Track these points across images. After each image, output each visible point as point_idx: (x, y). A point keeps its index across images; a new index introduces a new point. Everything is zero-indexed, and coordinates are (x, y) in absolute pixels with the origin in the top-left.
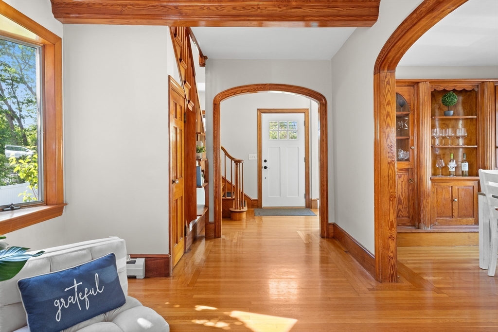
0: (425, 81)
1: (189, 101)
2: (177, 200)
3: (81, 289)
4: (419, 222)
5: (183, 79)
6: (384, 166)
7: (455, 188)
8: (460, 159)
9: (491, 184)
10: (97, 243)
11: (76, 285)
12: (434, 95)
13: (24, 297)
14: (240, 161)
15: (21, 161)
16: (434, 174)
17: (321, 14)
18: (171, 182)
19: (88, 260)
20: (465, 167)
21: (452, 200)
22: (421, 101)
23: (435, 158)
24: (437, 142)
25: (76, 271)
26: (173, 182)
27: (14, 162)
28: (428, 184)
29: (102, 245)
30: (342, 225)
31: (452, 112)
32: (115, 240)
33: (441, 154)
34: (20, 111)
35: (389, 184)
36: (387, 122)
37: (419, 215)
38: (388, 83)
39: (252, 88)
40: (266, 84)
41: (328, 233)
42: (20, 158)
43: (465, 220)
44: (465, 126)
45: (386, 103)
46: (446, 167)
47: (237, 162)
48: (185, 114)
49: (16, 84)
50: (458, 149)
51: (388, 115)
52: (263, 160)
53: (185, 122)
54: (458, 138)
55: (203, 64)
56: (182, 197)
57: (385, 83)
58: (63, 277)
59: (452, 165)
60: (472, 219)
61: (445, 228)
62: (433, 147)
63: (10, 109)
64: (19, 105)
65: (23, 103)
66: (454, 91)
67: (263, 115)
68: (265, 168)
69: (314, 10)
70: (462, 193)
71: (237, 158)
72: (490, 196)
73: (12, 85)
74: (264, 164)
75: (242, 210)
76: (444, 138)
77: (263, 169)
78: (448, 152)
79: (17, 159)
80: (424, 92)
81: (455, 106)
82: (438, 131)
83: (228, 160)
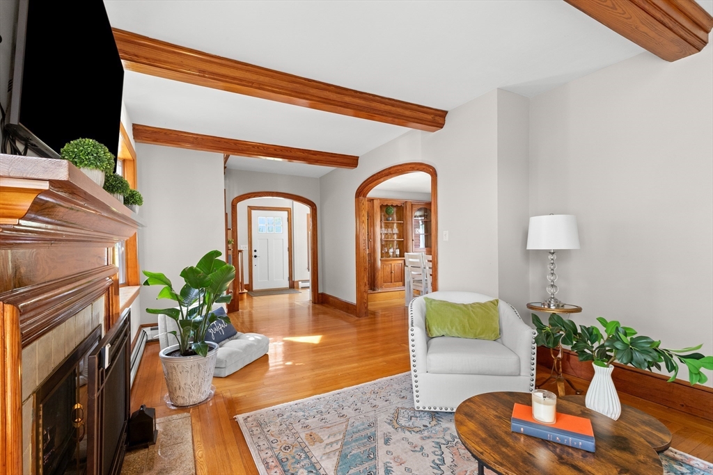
0: (377, 199)
4: (374, 286)
6: (362, 251)
7: (393, 265)
8: (395, 247)
9: (411, 260)
12: (382, 207)
14: (241, 251)
16: (381, 257)
20: (398, 252)
21: (391, 272)
22: (375, 211)
23: (382, 246)
24: (383, 237)
28: (379, 263)
30: (328, 292)
31: (391, 219)
33: (386, 244)
35: (363, 261)
37: (374, 282)
38: (363, 204)
41: (318, 300)
43: (397, 283)
44: (397, 227)
46: (388, 253)
50: (393, 241)
51: (363, 222)
52: (253, 250)
54: (394, 234)
59: (391, 250)
60: (401, 283)
61: (388, 289)
62: (381, 239)
66: (392, 205)
67: (253, 212)
68: (255, 256)
70: (396, 268)
72: (410, 266)
74: (254, 254)
75: (243, 292)
76: (387, 234)
77: (253, 258)
78: (388, 243)
80: (377, 204)
81: (393, 215)
82: (384, 231)
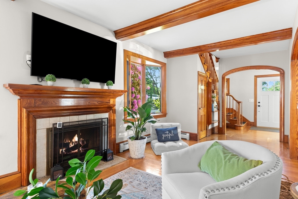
1: (209, 78)
2: (202, 116)
3: (168, 133)
5: (206, 70)
6: (294, 105)
10: (173, 124)
11: (167, 132)
13: (156, 132)
14: (240, 102)
15: (156, 101)
17: (260, 40)
18: (198, 109)
19: (171, 127)
25: (167, 129)
26: (200, 109)
27: (155, 101)
29: (174, 124)
32: (178, 124)
34: (157, 81)
35: (297, 113)
36: (296, 84)
39: (241, 69)
40: (248, 67)
41: (284, 140)
42: (156, 100)
45: (296, 75)
47: (239, 103)
48: (207, 83)
49: (155, 70)
52: (258, 102)
53: (207, 86)
55: (217, 61)
56: (205, 115)
57: (296, 66)
58: (165, 130)
63: (154, 81)
64: (156, 78)
65: (158, 78)
67: (258, 79)
68: (259, 106)
69: (256, 39)
71: (239, 100)
73: (154, 70)
74: (258, 104)
75: (241, 125)
79: (155, 100)
83: (235, 102)
